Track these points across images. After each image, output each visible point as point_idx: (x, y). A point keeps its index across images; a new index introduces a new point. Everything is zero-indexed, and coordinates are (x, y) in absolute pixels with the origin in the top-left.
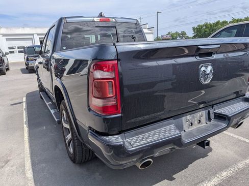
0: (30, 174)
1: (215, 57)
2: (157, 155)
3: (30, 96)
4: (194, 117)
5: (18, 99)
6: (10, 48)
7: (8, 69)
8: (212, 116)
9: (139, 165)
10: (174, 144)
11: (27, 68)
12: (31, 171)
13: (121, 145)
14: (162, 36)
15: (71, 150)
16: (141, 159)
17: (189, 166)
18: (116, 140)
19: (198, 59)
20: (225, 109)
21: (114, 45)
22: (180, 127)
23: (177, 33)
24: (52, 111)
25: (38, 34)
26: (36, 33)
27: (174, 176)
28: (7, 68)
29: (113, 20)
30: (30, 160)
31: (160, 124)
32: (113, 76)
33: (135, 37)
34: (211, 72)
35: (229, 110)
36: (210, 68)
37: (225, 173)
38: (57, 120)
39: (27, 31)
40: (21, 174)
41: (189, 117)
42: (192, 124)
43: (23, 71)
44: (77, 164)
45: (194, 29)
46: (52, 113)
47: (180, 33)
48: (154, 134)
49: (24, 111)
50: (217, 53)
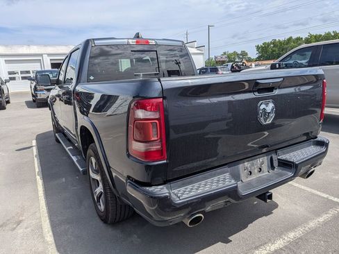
0: (49, 237)
1: (276, 92)
2: (208, 209)
3: (41, 138)
4: (253, 165)
5: (25, 142)
6: (10, 73)
7: (8, 102)
8: (276, 164)
9: (187, 222)
10: (229, 196)
11: (34, 101)
12: (51, 233)
13: (167, 197)
14: (216, 58)
15: (102, 207)
16: (190, 214)
17: (249, 225)
18: (161, 190)
19: (257, 95)
20: (291, 154)
21: (159, 80)
22: (236, 177)
23: (235, 53)
24: (74, 159)
25: (49, 55)
26: (46, 53)
27: (229, 238)
28: (7, 100)
29: (153, 42)
30: (48, 221)
31: (213, 172)
32: (157, 116)
33: (180, 63)
34: (272, 109)
35: (296, 156)
36: (271, 105)
37: (293, 234)
38: (81, 170)
39: (34, 50)
40: (38, 238)
41: (247, 164)
42: (251, 172)
43: (29, 105)
44: (109, 224)
45: (258, 47)
46: (75, 161)
47: (239, 52)
48: (205, 185)
49: (36, 159)
50: (279, 88)
